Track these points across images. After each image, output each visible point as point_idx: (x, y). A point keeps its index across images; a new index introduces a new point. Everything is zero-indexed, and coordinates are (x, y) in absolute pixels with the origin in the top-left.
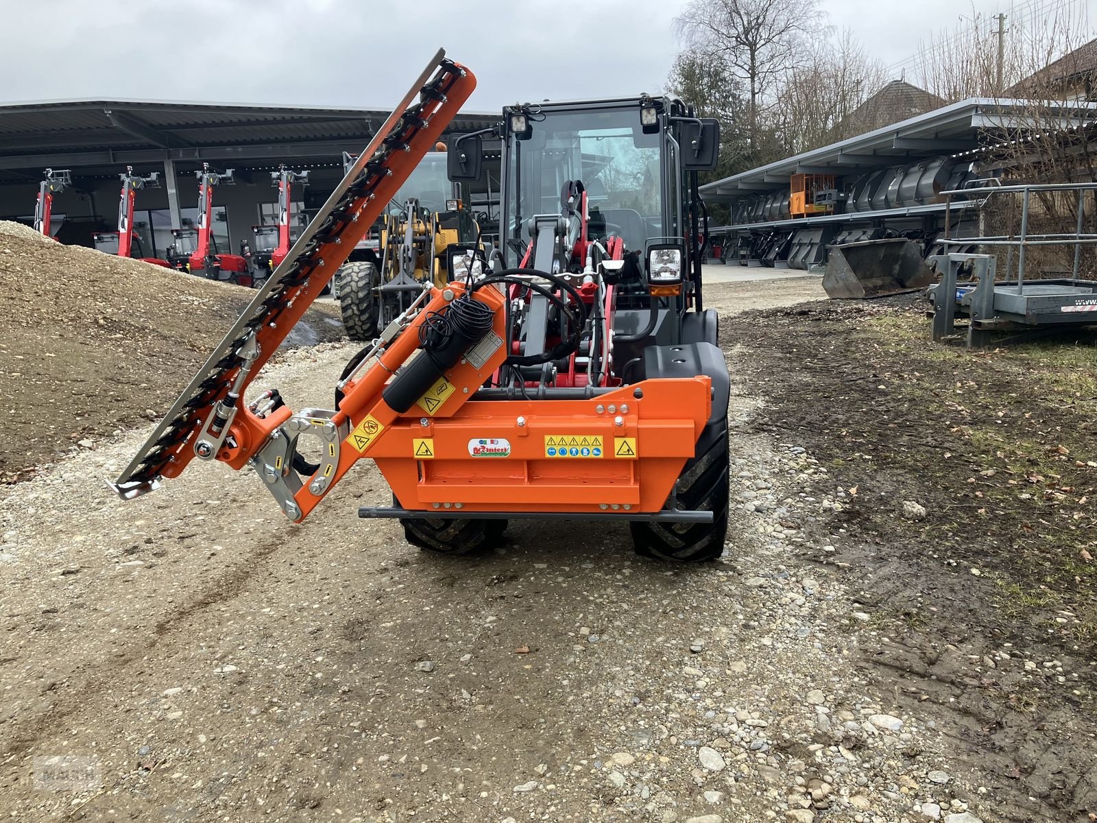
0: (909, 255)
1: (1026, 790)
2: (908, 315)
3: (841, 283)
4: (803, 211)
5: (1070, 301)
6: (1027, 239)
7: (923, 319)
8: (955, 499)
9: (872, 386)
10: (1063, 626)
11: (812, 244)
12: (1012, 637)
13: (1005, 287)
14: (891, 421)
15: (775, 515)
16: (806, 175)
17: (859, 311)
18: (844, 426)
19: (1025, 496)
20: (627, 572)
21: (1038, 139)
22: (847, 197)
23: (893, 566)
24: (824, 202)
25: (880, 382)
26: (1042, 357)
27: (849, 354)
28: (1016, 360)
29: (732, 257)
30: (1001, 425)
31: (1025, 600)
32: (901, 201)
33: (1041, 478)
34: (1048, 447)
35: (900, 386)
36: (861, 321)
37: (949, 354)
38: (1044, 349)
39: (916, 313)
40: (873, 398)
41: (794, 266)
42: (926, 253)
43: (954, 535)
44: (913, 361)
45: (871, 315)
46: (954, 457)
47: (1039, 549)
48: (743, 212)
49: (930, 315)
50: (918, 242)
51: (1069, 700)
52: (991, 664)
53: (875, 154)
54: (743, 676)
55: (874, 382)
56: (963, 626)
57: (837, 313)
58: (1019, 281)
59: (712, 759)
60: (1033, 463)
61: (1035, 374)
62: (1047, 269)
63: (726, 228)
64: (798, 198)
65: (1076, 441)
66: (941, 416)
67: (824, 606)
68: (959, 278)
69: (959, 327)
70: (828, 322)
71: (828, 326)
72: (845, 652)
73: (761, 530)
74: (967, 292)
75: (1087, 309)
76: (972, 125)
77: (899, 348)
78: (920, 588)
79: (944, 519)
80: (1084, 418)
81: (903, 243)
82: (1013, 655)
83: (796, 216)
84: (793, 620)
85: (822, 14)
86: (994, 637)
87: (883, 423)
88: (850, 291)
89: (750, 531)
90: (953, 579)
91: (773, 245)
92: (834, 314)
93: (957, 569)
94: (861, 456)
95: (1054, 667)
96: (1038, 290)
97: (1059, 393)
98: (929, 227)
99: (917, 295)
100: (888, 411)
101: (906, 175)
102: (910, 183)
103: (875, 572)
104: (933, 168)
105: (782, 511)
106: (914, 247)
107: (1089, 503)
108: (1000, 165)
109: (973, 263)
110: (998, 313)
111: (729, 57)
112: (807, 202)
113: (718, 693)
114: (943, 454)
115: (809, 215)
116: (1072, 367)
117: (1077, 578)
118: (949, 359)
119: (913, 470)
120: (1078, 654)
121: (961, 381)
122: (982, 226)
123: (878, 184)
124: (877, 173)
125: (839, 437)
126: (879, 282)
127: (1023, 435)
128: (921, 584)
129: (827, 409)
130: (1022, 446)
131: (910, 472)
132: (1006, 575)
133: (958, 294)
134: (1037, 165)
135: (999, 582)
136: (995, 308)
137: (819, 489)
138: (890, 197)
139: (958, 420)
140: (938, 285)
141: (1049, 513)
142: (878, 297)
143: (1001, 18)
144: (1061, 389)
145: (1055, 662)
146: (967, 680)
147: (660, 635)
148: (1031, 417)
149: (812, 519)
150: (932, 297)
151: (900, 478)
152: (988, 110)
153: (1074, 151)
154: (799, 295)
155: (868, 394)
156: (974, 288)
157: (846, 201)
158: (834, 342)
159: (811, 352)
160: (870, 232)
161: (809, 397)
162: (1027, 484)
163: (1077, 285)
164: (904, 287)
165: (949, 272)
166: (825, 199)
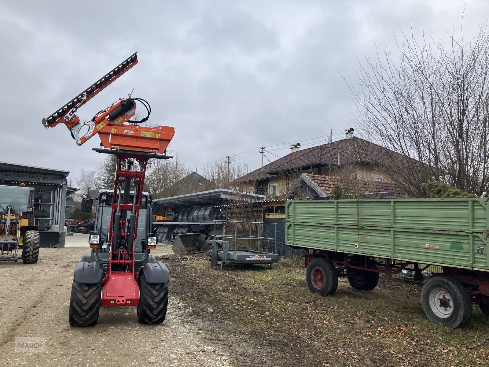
0: (202, 239)
1: (236, 354)
2: (202, 260)
3: (179, 248)
4: (161, 220)
5: (248, 256)
6: (237, 237)
7: (207, 262)
8: (220, 308)
9: (194, 281)
10: (244, 330)
11: (164, 233)
12: (234, 332)
13: (232, 252)
14: (201, 291)
15: (174, 314)
17: (186, 258)
18: (188, 292)
19: (237, 307)
20: (138, 327)
21: (240, 205)
22: (179, 216)
23: (207, 322)
24: (170, 217)
25: (197, 280)
26: (241, 273)
27: (185, 272)
28: (235, 274)
30: (231, 292)
31: (236, 326)
32: (198, 219)
33: (240, 303)
34: (242, 296)
35: (203, 282)
36: (187, 262)
37: (215, 272)
38: (242, 271)
39: (205, 259)
40: (195, 285)
42: (206, 239)
43: (220, 316)
44: (206, 274)
45: (190, 260)
46: (219, 299)
47: (239, 317)
49: (210, 260)
50: (204, 235)
51: (244, 341)
52: (230, 337)
53: (189, 201)
54: (176, 344)
55: (195, 280)
56: (223, 332)
57: (179, 259)
58: (235, 250)
59: (173, 356)
60: (239, 300)
61: (240, 278)
62: (243, 246)
65: (249, 295)
66: (215, 290)
67: (191, 331)
68: (219, 248)
69: (218, 264)
70: (176, 262)
71: (176, 263)
72: (198, 338)
73: (171, 317)
74: (221, 253)
75: (253, 259)
76: (221, 197)
77: (201, 271)
78: (213, 326)
79: (218, 313)
80: (251, 289)
81: (200, 235)
82: (234, 335)
83: (159, 221)
84: (185, 333)
86: (230, 333)
87: (199, 292)
88: (182, 251)
89: (169, 318)
90: (221, 324)
92: (178, 259)
93: (221, 322)
94: (194, 300)
95: (242, 337)
96: (240, 253)
97: (245, 283)
98: (207, 229)
99: (204, 254)
100: (200, 288)
101: (200, 210)
102: (201, 213)
103: (202, 324)
104: (208, 209)
105: (176, 313)
106: (203, 236)
107: (251, 308)
108: (229, 211)
109: (222, 244)
110: (230, 259)
112: (163, 216)
113: (171, 347)
114: (216, 299)
115: (164, 221)
116: (249, 276)
117: (247, 322)
118: (216, 274)
119: (209, 302)
120: (247, 334)
121: (220, 280)
122: (224, 231)
123: (190, 213)
124: (189, 208)
125: (187, 295)
126: (191, 248)
127: (236, 294)
128: (214, 325)
129: (182, 288)
130: (236, 296)
131: (208, 303)
132: (232, 322)
133: (218, 253)
134: (239, 212)
135: (231, 324)
136: (229, 258)
137: (185, 307)
138: (194, 217)
139: (220, 291)
140: (212, 250)
141: (242, 310)
142: (192, 254)
143: (229, 158)
144: (246, 282)
145: (242, 336)
146: (224, 340)
147: (153, 338)
148: (238, 289)
149: (185, 314)
150: (211, 254)
151: (206, 304)
152: (225, 193)
153: (249, 210)
154: (162, 252)
155: (194, 284)
156: (223, 251)
157: (178, 217)
158: (180, 269)
159: (173, 272)
160: (186, 229)
161: (176, 285)
162: (237, 305)
163: (251, 252)
164: (199, 250)
165: (216, 246)
166: (170, 216)
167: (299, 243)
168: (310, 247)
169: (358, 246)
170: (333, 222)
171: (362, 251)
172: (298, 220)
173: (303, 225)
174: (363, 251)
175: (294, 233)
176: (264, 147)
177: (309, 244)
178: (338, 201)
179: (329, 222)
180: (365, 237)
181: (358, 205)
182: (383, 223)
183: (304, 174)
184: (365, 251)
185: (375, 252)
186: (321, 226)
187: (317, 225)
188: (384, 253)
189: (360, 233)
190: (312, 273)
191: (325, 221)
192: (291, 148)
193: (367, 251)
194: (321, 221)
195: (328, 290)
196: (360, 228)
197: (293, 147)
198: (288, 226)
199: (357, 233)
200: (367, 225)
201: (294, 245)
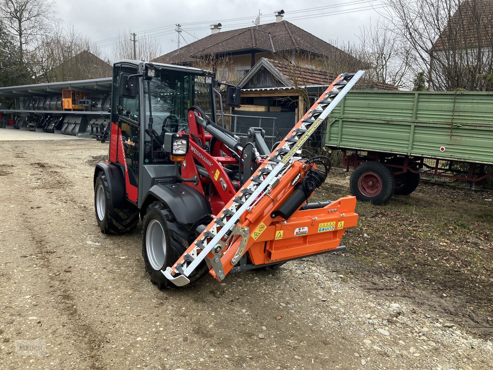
4: (71, 108)
11: (76, 124)
16: (72, 91)
22: (98, 104)
29: (22, 126)
41: (66, 133)
48: (29, 104)
63: (12, 110)
64: (68, 101)
83: (66, 110)
85: (56, 13)
91: (50, 122)
111: (6, 22)
112: (73, 104)
115: (74, 110)
143: (134, 35)
157: (97, 106)
166: (85, 104)
167: (349, 144)
168: (363, 148)
169: (445, 149)
170: (409, 119)
171: (451, 156)
172: (350, 116)
173: (358, 122)
174: (454, 155)
175: (342, 131)
176: (180, 25)
177: (365, 145)
178: (420, 92)
179: (402, 119)
180: (459, 138)
181: (455, 98)
182: (490, 121)
183: (266, 59)
184: (456, 155)
185: (472, 157)
186: (388, 123)
187: (383, 122)
188: (488, 158)
189: (454, 134)
190: (360, 179)
191: (394, 118)
192: (211, 29)
193: (460, 156)
194: (388, 118)
195: (384, 198)
196: (453, 127)
197: (213, 27)
198: (332, 123)
199: (449, 134)
200: (465, 124)
201: (340, 146)
